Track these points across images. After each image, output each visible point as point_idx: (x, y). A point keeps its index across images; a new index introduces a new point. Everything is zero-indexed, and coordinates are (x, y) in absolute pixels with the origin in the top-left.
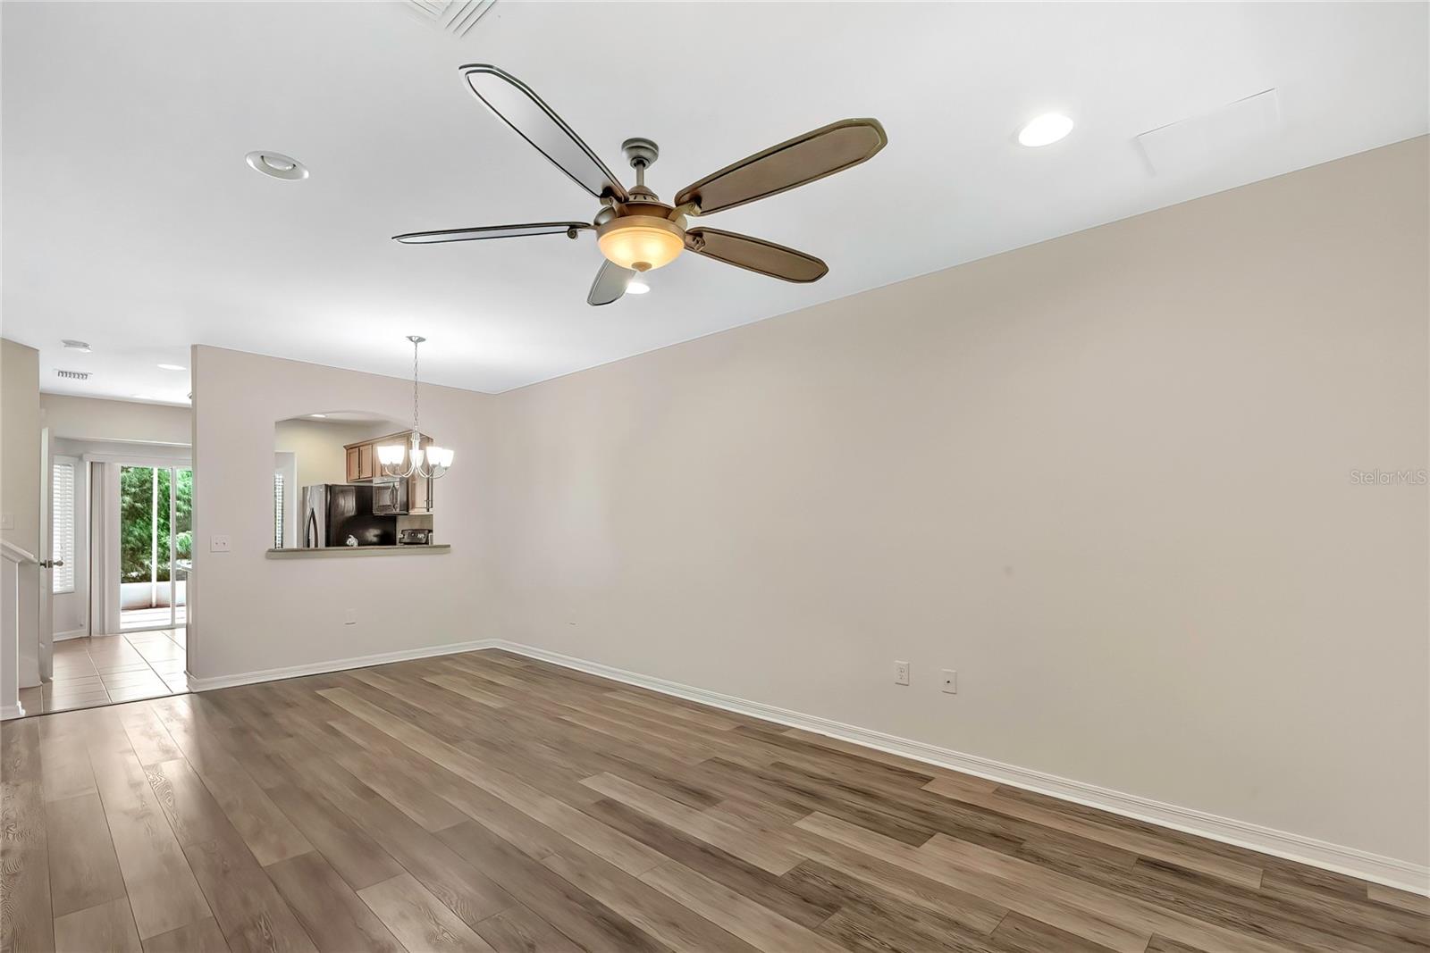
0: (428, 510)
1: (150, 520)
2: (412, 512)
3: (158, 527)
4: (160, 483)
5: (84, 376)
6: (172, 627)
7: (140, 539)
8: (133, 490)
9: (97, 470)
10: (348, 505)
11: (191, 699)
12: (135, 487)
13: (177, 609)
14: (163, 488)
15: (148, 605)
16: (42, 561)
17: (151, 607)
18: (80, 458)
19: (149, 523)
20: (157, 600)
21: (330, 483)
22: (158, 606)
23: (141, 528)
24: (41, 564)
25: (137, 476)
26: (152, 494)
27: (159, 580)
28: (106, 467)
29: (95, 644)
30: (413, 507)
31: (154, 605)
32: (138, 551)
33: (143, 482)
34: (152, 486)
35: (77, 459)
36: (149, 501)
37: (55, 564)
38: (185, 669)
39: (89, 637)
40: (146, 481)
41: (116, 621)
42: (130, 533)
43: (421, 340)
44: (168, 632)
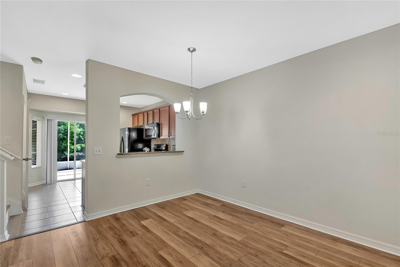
0: (169, 137)
1: (67, 141)
2: (161, 138)
3: (70, 143)
4: (70, 130)
5: (43, 82)
6: (74, 179)
7: (65, 147)
8: (63, 132)
9: (49, 122)
10: (134, 135)
11: (86, 225)
12: (63, 131)
13: (77, 170)
14: (71, 131)
15: (66, 169)
16: (24, 158)
17: (67, 169)
18: (44, 118)
19: (67, 142)
20: (69, 167)
21: (129, 127)
22: (70, 169)
23: (65, 143)
24: (24, 159)
25: (64, 128)
26: (68, 133)
27: (70, 160)
28: (53, 121)
29: (49, 187)
30: (162, 136)
31: (68, 168)
32: (64, 150)
33: (65, 130)
34: (68, 131)
35: (42, 118)
36: (67, 135)
37: (29, 159)
38: (81, 204)
39: (46, 184)
40: (66, 129)
41: (56, 176)
42: (62, 145)
43: (194, 50)
44: (73, 181)
